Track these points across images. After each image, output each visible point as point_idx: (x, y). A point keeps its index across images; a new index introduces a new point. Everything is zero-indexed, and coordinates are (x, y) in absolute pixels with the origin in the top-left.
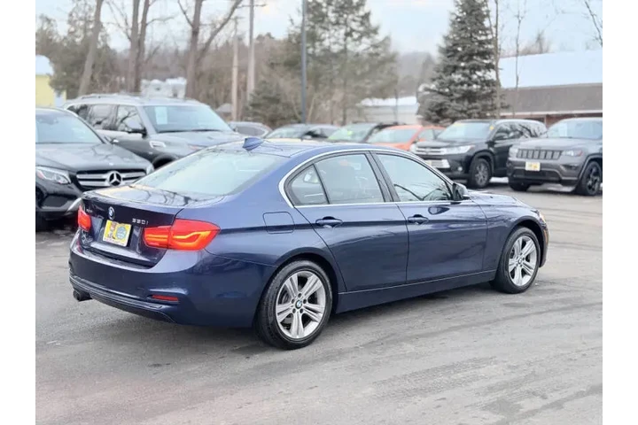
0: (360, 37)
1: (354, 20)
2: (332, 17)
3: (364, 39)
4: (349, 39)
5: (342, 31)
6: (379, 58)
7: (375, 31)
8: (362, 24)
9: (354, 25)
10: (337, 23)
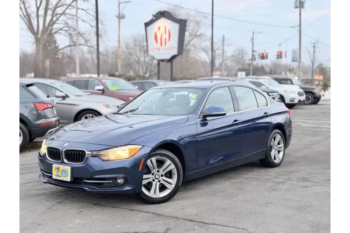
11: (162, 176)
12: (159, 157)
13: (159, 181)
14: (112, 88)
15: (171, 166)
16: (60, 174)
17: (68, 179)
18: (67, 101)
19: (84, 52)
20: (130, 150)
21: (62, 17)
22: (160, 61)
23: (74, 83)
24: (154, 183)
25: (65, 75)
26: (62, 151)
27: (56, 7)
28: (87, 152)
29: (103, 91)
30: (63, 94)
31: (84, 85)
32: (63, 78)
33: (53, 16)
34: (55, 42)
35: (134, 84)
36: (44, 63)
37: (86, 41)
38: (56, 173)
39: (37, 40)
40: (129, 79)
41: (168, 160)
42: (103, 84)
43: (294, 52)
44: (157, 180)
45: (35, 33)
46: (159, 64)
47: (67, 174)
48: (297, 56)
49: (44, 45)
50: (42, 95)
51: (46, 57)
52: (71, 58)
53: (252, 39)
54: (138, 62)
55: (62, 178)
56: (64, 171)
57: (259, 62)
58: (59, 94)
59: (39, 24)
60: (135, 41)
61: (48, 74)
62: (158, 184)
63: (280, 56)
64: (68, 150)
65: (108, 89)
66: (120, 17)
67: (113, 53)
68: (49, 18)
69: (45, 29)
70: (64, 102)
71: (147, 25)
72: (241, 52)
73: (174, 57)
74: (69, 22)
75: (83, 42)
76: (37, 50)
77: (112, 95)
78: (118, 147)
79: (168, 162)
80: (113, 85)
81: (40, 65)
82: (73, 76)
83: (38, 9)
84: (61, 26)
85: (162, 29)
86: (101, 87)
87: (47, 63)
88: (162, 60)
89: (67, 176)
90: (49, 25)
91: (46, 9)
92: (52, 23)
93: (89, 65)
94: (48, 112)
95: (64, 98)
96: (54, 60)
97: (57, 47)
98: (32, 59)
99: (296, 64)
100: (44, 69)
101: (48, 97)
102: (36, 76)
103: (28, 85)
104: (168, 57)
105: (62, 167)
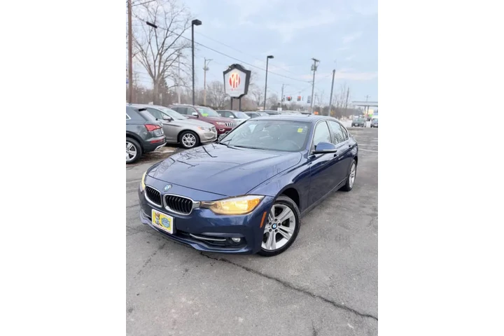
11: (279, 224)
12: (278, 205)
13: (276, 231)
14: (204, 115)
15: (289, 214)
16: (160, 221)
17: (170, 230)
18: (172, 123)
19: (183, 90)
20: (250, 202)
21: (170, 68)
22: (233, 98)
23: (177, 110)
24: (271, 233)
25: (171, 104)
26: (162, 196)
27: (166, 61)
28: (193, 202)
29: (198, 116)
30: (169, 118)
31: (184, 111)
32: (170, 105)
33: (164, 67)
34: (166, 84)
35: (219, 112)
36: (159, 96)
37: (185, 83)
38: (156, 220)
39: (155, 82)
40: (214, 108)
41: (288, 208)
42: (197, 111)
43: (309, 97)
44: (274, 230)
45: (153, 77)
46: (232, 99)
47: (169, 225)
48: (310, 100)
49: (159, 85)
50: (152, 119)
51: (160, 92)
52: (175, 94)
53: (283, 89)
54: (216, 99)
55: (163, 228)
56: (165, 221)
57: (286, 102)
58: (166, 117)
59: (156, 71)
60: (214, 86)
61: (161, 103)
62: (275, 234)
63: (299, 99)
64: (170, 196)
65: (201, 115)
66: (206, 69)
67: (201, 92)
68: (161, 68)
69: (159, 75)
70: (170, 123)
71: (225, 73)
72: (274, 96)
73: (242, 96)
74: (175, 71)
75: (182, 84)
76: (155, 88)
77: (204, 119)
78: (234, 197)
79: (288, 209)
80: (204, 112)
81: (157, 96)
82: (177, 104)
83: (155, 61)
84: (169, 73)
85: (235, 76)
86: (196, 114)
87: (161, 95)
88: (234, 98)
89: (169, 227)
90: (162, 72)
91: (160, 62)
92: (164, 71)
93: (186, 98)
94: (156, 132)
95: (170, 120)
96: (165, 95)
97: (167, 87)
98: (152, 93)
99: (309, 104)
100: (159, 100)
101: (157, 120)
102: (154, 104)
103: (140, 110)
104: (238, 96)
105: (163, 215)
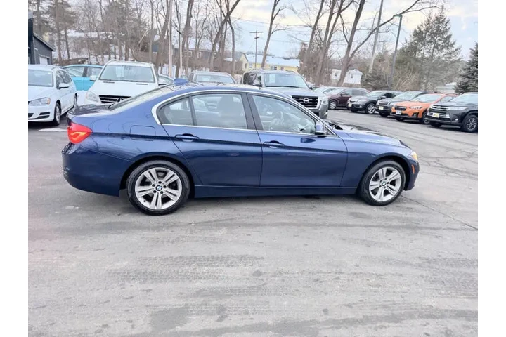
0: (442, 49)
1: (440, 40)
2: (428, 38)
3: (444, 50)
4: (436, 49)
5: (432, 46)
6: (451, 60)
7: (452, 45)
8: (445, 42)
9: (440, 43)
10: (430, 42)
